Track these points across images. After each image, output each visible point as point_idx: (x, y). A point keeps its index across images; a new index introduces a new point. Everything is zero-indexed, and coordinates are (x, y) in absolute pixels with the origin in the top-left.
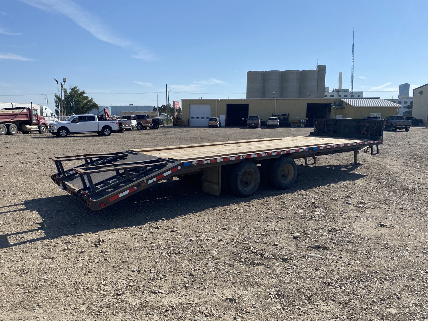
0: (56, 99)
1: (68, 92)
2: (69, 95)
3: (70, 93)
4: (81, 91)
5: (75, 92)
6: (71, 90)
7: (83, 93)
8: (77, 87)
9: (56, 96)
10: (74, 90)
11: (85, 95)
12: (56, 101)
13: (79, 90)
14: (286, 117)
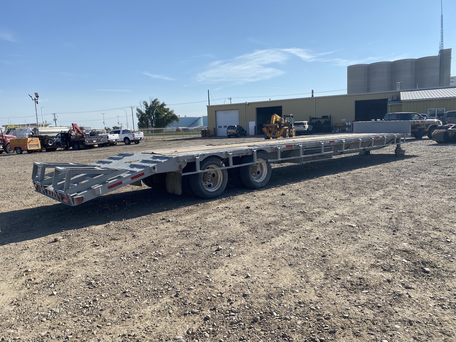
0: (138, 113)
1: (149, 105)
2: (149, 108)
3: (150, 106)
4: (161, 103)
5: (156, 104)
6: (152, 103)
7: (163, 105)
8: (157, 99)
9: (138, 110)
10: (155, 102)
11: (165, 107)
12: (137, 115)
13: (159, 102)
14: (327, 120)
